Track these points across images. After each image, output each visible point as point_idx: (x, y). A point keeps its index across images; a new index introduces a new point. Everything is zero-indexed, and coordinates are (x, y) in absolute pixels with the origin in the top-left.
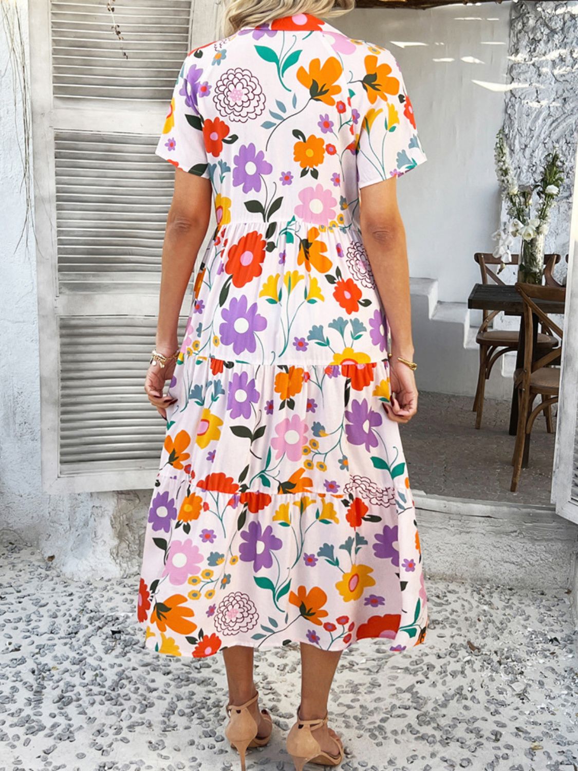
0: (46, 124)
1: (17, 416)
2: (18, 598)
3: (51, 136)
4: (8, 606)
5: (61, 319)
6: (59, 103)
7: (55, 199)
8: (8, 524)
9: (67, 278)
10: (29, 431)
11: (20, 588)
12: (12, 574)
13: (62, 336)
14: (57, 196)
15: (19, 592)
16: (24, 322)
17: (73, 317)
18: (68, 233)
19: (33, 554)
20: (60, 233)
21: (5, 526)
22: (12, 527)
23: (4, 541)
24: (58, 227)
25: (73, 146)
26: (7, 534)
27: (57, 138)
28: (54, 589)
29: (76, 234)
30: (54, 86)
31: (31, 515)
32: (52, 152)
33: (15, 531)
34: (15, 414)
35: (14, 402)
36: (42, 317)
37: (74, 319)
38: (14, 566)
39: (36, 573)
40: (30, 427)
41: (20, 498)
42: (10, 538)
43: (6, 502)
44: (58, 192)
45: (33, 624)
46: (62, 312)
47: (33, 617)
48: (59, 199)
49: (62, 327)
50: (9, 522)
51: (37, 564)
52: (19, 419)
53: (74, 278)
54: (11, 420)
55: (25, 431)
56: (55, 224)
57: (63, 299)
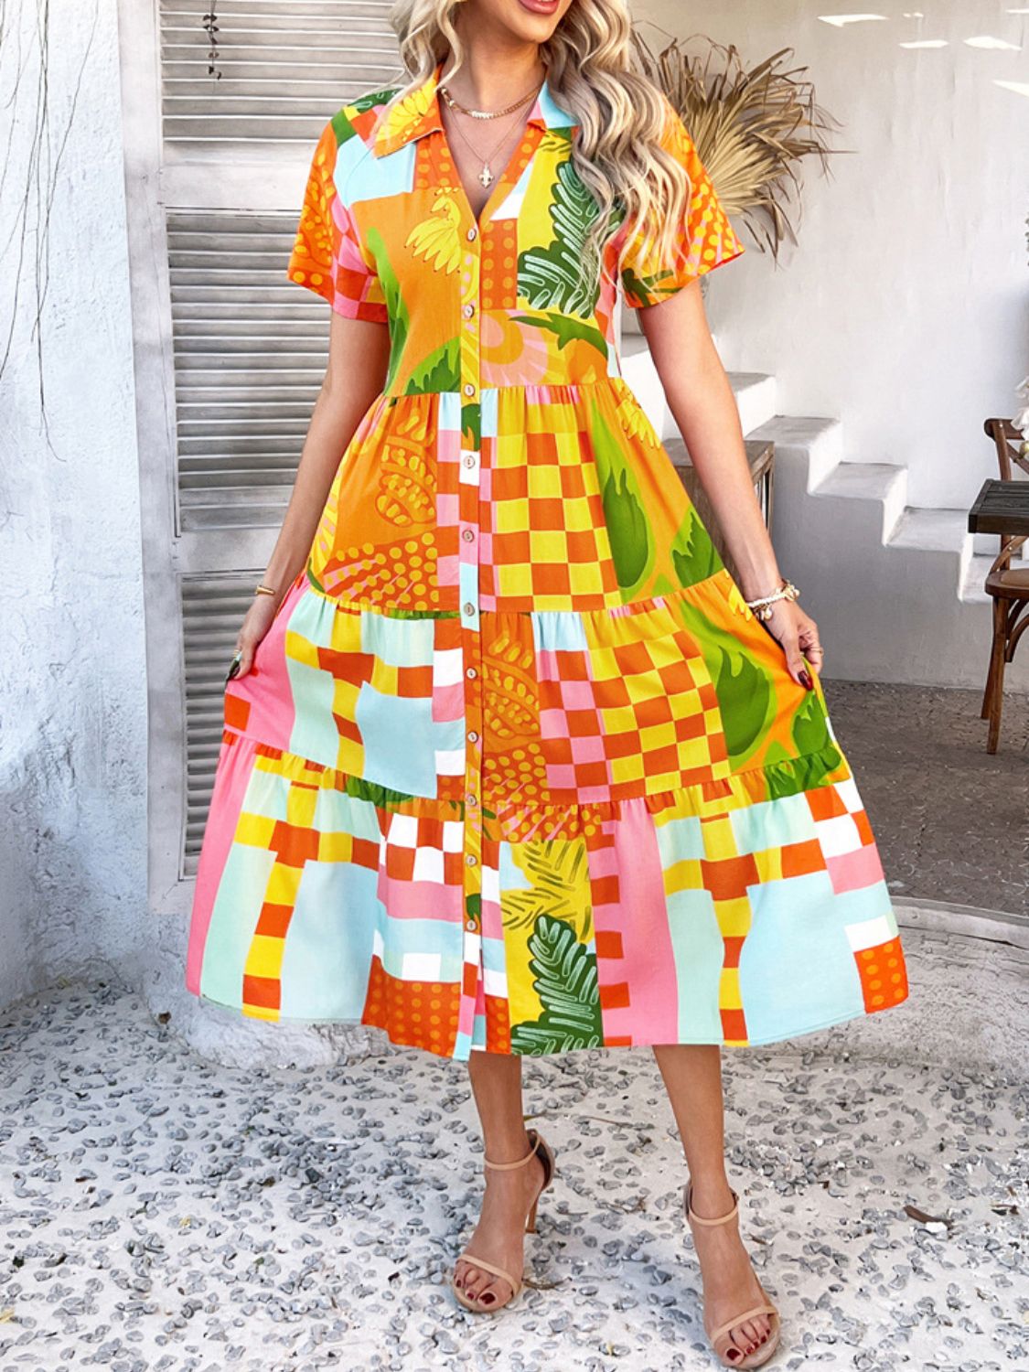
0: (152, 198)
1: (109, 746)
2: (112, 1096)
3: (160, 224)
4: (91, 1112)
5: (186, 579)
6: (173, 154)
7: (171, 347)
8: (99, 948)
9: (197, 500)
10: (129, 776)
11: (116, 1076)
12: (103, 1046)
13: (187, 612)
14: (175, 341)
15: (113, 1084)
16: (120, 576)
17: (208, 575)
18: (198, 414)
19: (135, 1007)
20: (180, 413)
21: (93, 953)
22: (104, 955)
23: (91, 980)
24: (178, 401)
25: (204, 241)
26: (97, 968)
27: (171, 227)
28: (179, 1080)
29: (213, 413)
30: (165, 120)
31: (132, 935)
32: (163, 255)
33: (108, 963)
34: (105, 744)
35: (104, 724)
36: (150, 576)
37: (210, 579)
38: (105, 1031)
39: (144, 1045)
40: (131, 769)
41: (116, 902)
42: (101, 975)
43: (94, 908)
44: (176, 332)
45: (137, 1150)
46: (186, 566)
47: (138, 1136)
48: (178, 348)
49: (187, 595)
50: (101, 944)
51: (143, 1027)
52: (112, 755)
53: (210, 499)
54: (98, 753)
55: (121, 776)
56: (171, 396)
57: (188, 540)
